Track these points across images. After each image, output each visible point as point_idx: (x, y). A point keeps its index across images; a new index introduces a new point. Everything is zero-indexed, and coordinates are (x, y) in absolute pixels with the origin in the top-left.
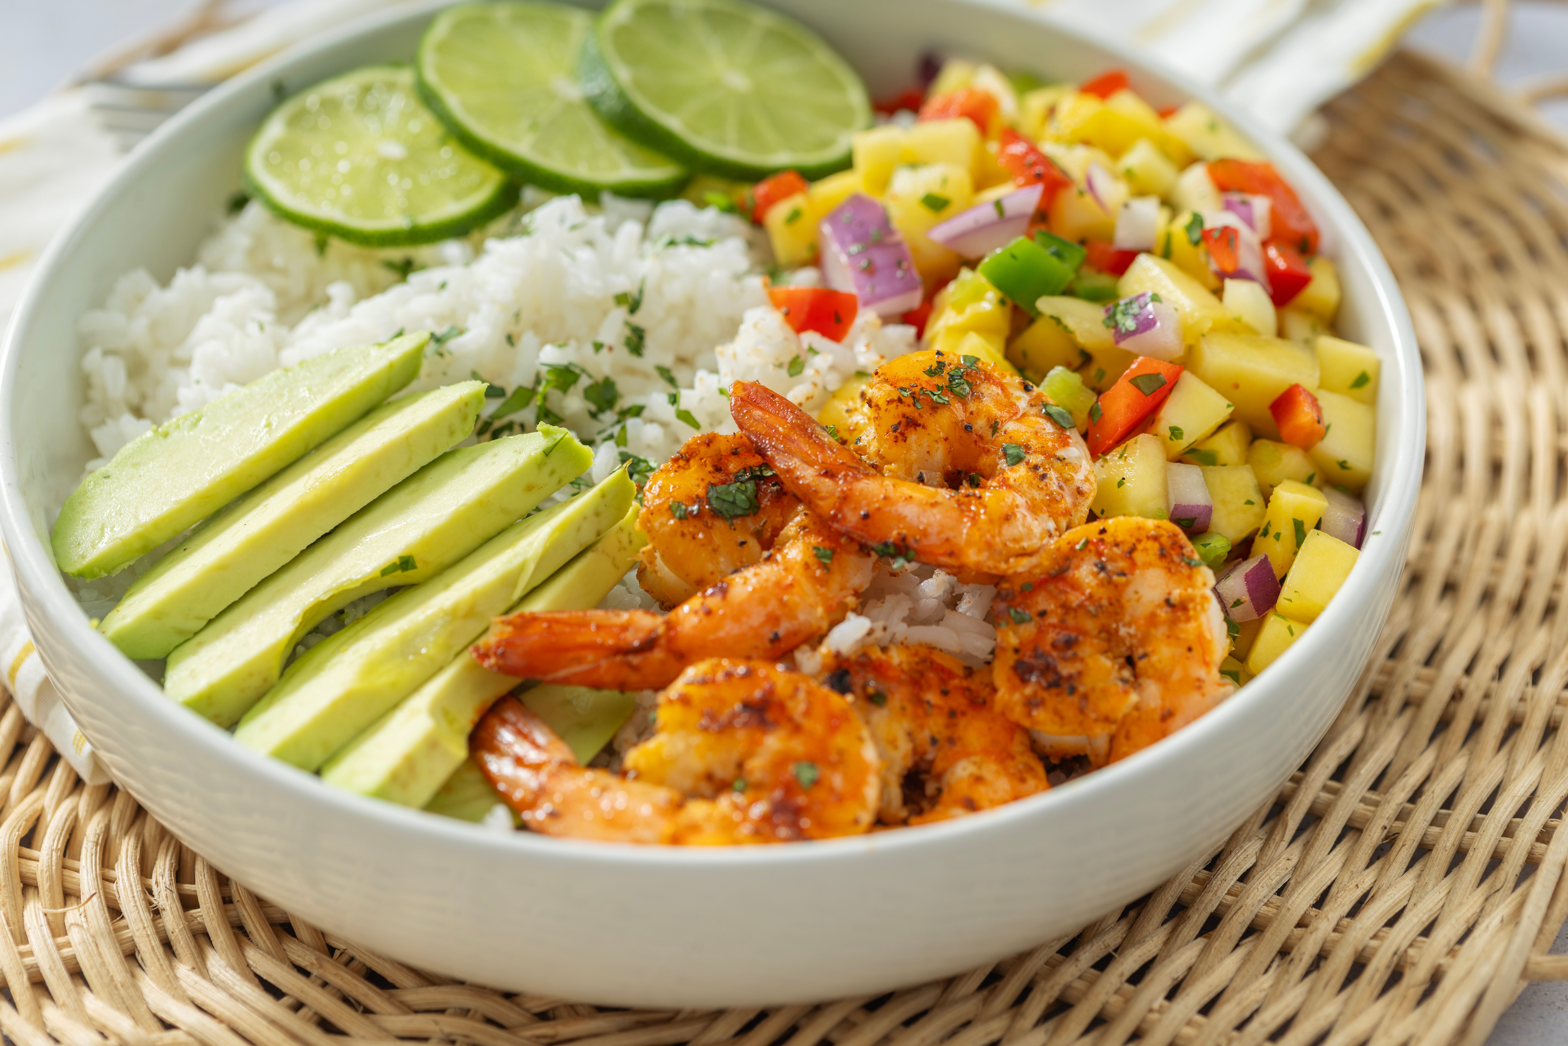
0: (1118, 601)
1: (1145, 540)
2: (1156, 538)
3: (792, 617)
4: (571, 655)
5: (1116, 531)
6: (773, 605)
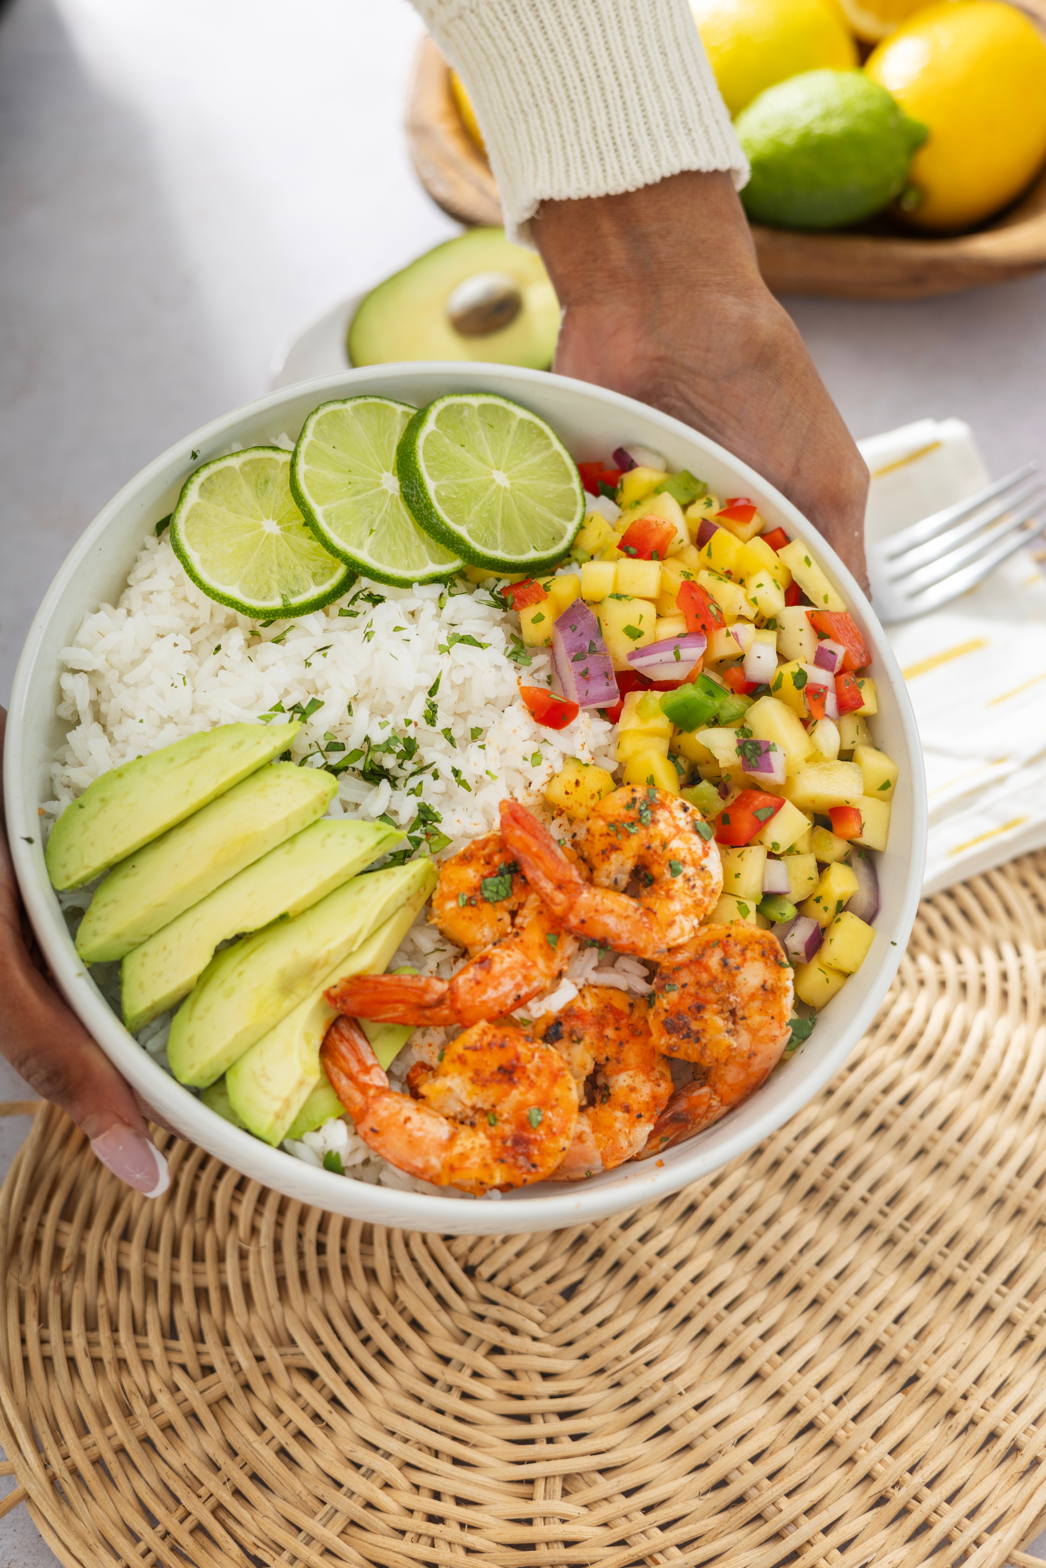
0: (732, 982)
1: (754, 943)
2: (761, 943)
3: (530, 985)
4: (389, 1006)
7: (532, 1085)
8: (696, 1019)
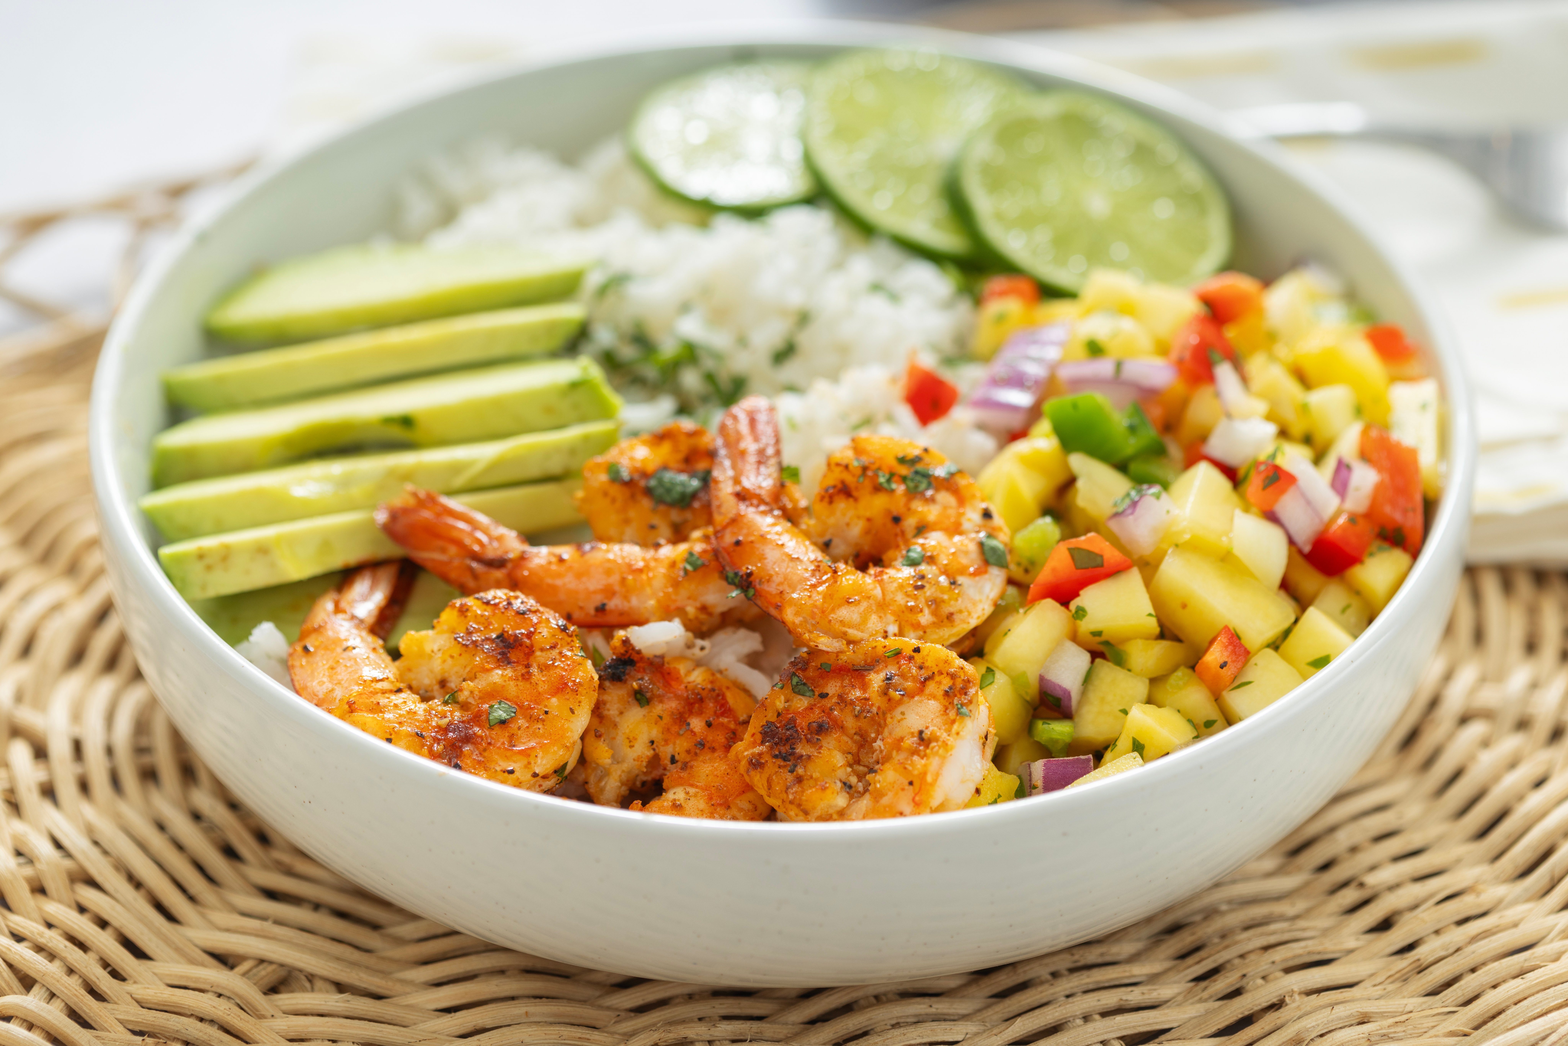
0: (884, 714)
1: (945, 675)
2: (953, 676)
3: (626, 598)
4: (440, 543)
5: (927, 655)
6: (614, 579)
7: (526, 676)
8: (808, 741)
